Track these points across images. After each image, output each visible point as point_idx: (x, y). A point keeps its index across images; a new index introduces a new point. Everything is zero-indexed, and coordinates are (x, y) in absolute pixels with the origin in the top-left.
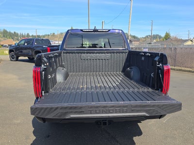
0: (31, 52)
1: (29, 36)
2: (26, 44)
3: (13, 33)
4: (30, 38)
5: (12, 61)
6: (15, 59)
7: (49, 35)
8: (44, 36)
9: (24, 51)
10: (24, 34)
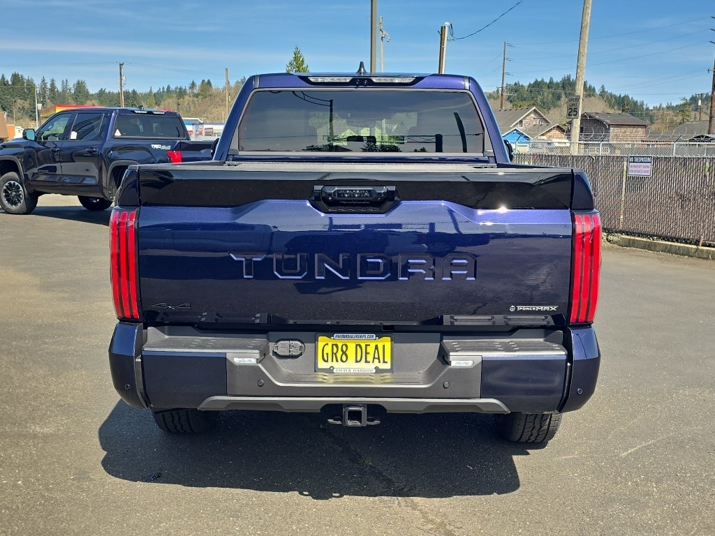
0: (95, 172)
1: (88, 96)
2: (74, 135)
3: (8, 78)
4: (89, 105)
5: (8, 212)
6: (21, 205)
7: (181, 93)
8: (158, 98)
9: (64, 169)
10: (59, 87)
